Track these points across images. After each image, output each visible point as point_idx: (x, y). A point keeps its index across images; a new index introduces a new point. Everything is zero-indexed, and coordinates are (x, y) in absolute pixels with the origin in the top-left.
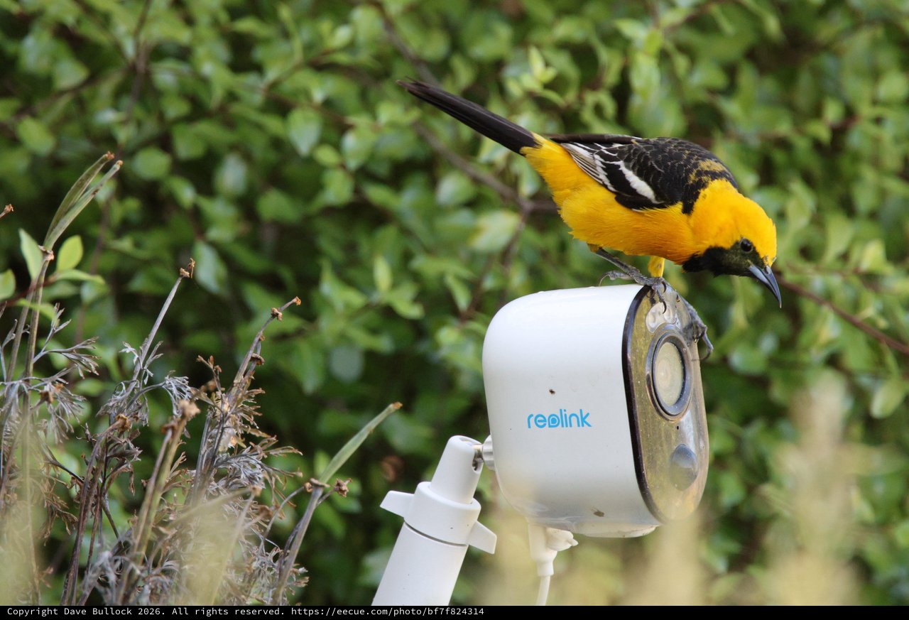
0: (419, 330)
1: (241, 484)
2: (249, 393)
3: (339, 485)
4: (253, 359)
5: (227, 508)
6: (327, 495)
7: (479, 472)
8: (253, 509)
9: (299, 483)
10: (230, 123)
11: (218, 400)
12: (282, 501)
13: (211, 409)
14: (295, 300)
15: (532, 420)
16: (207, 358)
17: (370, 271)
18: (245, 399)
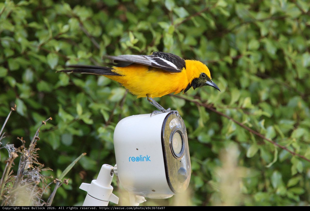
0: (92, 128)
1: (32, 180)
2: (35, 150)
3: (65, 181)
4: (36, 138)
5: (27, 189)
6: (61, 184)
7: (112, 176)
8: (36, 189)
9: (52, 180)
10: (27, 58)
11: (24, 152)
12: (46, 186)
13: (22, 155)
14: (50, 118)
15: (130, 159)
16: (20, 138)
17: (75, 108)
18: (33, 152)
